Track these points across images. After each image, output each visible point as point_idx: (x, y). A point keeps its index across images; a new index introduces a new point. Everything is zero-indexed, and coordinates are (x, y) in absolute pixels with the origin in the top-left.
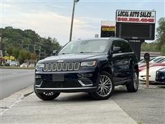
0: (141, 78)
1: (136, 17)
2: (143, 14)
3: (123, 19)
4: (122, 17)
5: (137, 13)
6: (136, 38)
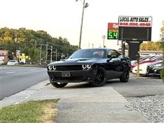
0: (135, 72)
1: (136, 22)
2: (141, 20)
3: (124, 24)
4: (123, 22)
5: (136, 18)
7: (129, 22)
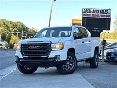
1: (97, 14)
3: (87, 15)
5: (97, 10)
6: (97, 29)
7: (91, 14)
